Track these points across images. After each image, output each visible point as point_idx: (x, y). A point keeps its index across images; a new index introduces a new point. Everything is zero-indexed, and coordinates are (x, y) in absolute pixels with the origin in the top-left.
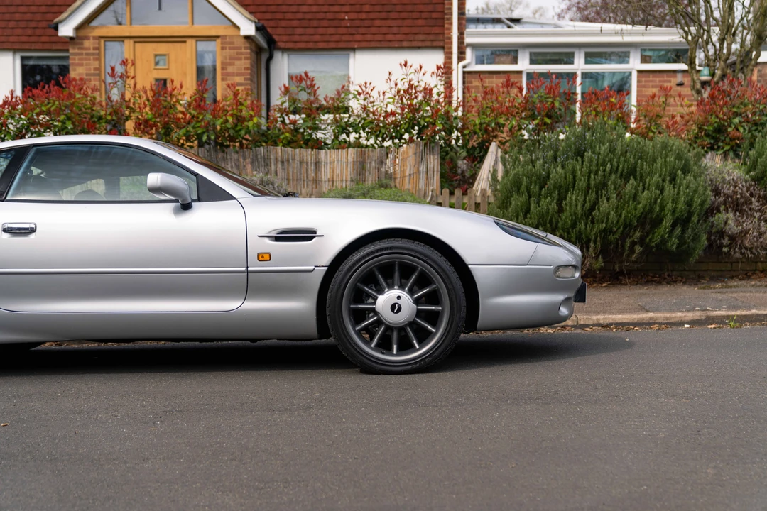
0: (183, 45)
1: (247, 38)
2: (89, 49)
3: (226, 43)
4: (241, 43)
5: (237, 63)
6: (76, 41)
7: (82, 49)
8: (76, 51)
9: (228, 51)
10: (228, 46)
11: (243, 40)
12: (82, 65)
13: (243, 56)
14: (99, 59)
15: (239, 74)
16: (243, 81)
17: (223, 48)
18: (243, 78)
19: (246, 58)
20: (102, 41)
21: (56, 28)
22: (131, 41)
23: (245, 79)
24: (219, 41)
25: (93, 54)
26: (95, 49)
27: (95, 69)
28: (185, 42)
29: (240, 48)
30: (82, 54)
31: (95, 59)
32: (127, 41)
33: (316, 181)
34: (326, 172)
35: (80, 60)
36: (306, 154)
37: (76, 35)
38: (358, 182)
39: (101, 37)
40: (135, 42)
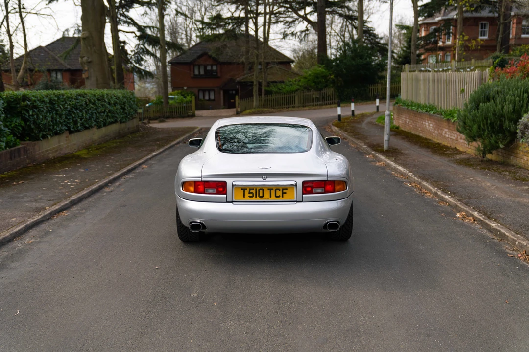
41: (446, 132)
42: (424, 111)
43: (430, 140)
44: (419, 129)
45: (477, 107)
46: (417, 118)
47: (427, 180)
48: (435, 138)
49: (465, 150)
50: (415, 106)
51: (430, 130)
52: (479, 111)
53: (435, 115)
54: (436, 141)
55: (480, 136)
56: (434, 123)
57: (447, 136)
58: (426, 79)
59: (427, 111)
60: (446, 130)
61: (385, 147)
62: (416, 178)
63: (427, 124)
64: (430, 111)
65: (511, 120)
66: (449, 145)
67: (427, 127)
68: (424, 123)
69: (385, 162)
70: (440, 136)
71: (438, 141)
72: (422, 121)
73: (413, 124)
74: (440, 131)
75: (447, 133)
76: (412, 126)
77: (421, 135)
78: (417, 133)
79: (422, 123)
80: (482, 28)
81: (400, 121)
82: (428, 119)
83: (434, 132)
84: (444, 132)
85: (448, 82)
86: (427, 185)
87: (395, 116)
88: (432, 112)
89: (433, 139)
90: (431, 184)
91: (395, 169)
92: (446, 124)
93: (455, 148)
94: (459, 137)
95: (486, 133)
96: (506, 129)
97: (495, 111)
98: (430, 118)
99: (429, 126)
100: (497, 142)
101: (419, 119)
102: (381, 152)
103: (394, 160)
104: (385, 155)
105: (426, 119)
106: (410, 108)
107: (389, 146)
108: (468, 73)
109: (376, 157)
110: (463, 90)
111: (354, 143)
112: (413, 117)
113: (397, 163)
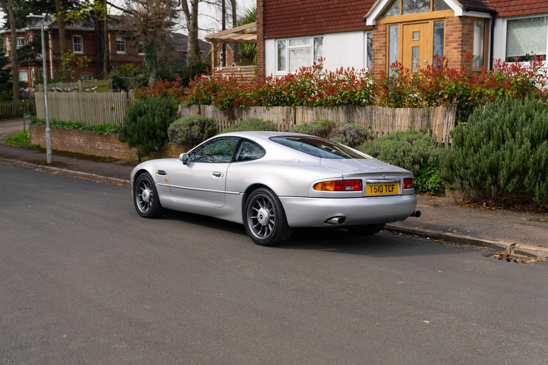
0: (427, 24)
1: (460, 17)
2: (380, 31)
3: (448, 22)
4: (457, 21)
5: (454, 34)
6: (376, 27)
7: (378, 31)
9: (449, 26)
10: (449, 23)
11: (458, 19)
12: (377, 41)
13: (458, 30)
14: (386, 37)
15: (454, 42)
16: (457, 46)
17: (447, 25)
18: (457, 43)
19: (459, 31)
20: (388, 26)
21: (365, 20)
22: (402, 24)
23: (458, 45)
24: (445, 20)
25: (383, 34)
26: (384, 31)
27: (384, 43)
28: (428, 22)
29: (456, 24)
30: (378, 35)
31: (384, 37)
32: (399, 24)
33: (393, 126)
34: (398, 121)
35: (377, 38)
36: (388, 110)
37: (375, 24)
38: (411, 128)
39: (387, 24)
40: (403, 25)
41: (99, 145)
42: (72, 128)
43: (82, 153)
44: (67, 145)
45: (135, 120)
46: (63, 135)
47: (111, 176)
48: (86, 152)
49: (120, 158)
50: (59, 124)
51: (81, 145)
52: (137, 123)
53: (85, 130)
54: (88, 153)
55: (139, 143)
56: (84, 138)
57: (101, 148)
58: (69, 99)
59: (74, 128)
60: (99, 143)
61: (49, 160)
62: (101, 177)
63: (76, 139)
64: (78, 128)
65: (161, 129)
66: (103, 156)
68: (72, 138)
69: (60, 171)
70: (93, 149)
71: (91, 154)
72: (71, 137)
73: (59, 141)
74: (92, 144)
75: (101, 145)
76: (57, 143)
77: (70, 150)
78: (65, 149)
79: (71, 139)
80: (75, 42)
81: (41, 140)
82: (78, 135)
83: (85, 146)
84: (97, 145)
85: (94, 101)
86: (114, 179)
87: (33, 135)
88: (81, 128)
89: (85, 152)
90: (116, 177)
91: (74, 174)
92: (99, 137)
93: (110, 157)
94: (113, 147)
95: (145, 139)
96: (158, 135)
97: (148, 123)
98: (80, 134)
99: (79, 141)
100: (153, 146)
101: (66, 135)
102: (47, 165)
103: (68, 169)
104: (54, 166)
105: (75, 135)
106: (53, 126)
107: (52, 160)
108: (115, 93)
109: (47, 169)
110: (113, 108)
111: (7, 162)
112: (58, 134)
113: (73, 170)
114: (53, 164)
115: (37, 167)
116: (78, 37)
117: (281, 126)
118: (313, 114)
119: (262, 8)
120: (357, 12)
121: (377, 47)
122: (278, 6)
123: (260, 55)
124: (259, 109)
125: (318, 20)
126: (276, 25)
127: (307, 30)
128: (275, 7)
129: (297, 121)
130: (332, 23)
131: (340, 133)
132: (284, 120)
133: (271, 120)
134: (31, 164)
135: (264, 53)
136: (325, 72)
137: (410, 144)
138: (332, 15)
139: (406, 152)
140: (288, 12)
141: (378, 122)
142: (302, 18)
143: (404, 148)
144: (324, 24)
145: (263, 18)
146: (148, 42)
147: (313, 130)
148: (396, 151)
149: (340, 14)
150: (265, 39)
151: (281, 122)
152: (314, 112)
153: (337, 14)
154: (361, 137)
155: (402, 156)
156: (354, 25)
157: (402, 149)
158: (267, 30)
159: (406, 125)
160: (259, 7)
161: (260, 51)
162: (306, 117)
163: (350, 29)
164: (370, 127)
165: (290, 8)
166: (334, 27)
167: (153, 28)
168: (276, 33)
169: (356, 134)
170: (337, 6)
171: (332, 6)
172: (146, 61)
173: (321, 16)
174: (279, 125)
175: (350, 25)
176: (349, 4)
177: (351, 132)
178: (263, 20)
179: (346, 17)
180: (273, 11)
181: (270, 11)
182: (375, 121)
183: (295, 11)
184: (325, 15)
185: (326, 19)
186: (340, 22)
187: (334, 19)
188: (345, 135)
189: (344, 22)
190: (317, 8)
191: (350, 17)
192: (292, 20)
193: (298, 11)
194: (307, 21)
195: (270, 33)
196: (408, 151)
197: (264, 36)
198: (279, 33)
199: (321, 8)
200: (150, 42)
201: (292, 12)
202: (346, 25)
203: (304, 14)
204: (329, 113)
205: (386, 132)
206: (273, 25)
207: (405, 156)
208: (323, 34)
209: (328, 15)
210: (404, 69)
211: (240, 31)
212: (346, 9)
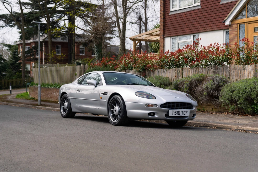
2: (234, 28)
6: (231, 26)
7: (233, 28)
8: (231, 29)
12: (232, 34)
14: (237, 31)
21: (225, 22)
25: (236, 30)
26: (236, 28)
27: (236, 35)
30: (232, 30)
31: (236, 31)
32: (246, 24)
33: (243, 76)
34: (247, 72)
35: (232, 32)
36: (240, 67)
37: (230, 24)
38: (255, 76)
39: (238, 23)
40: (248, 24)
44: (50, 97)
46: (47, 91)
50: (45, 85)
51: (57, 96)
58: (52, 71)
59: (54, 87)
63: (55, 93)
67: (55, 95)
68: (52, 93)
69: (45, 108)
73: (45, 95)
76: (44, 96)
77: (51, 100)
78: (48, 100)
81: (35, 95)
82: (56, 91)
87: (31, 92)
88: (58, 87)
91: (53, 109)
101: (49, 91)
102: (38, 105)
103: (49, 107)
104: (41, 106)
105: (54, 91)
106: (42, 86)
107: (40, 103)
108: (77, 66)
109: (37, 107)
110: (76, 74)
111: (16, 105)
112: (45, 91)
113: (52, 107)
114: (41, 105)
115: (32, 107)
116: (59, 46)
117: (174, 80)
118: (193, 71)
119: (163, 19)
120: (219, 19)
121: (232, 37)
122: (172, 18)
123: (161, 47)
124: (160, 70)
125: (196, 25)
126: (171, 29)
127: (189, 31)
128: (170, 18)
129: (183, 76)
130: (204, 26)
131: (210, 80)
132: (176, 76)
133: (168, 77)
134: (29, 105)
135: (164, 45)
136: (201, 47)
137: (254, 84)
138: (204, 21)
139: (252, 89)
140: (178, 21)
141: (233, 74)
142: (186, 24)
143: (251, 86)
144: (199, 27)
145: (164, 25)
146: (97, 43)
147: (194, 79)
148: (246, 88)
149: (209, 21)
150: (164, 38)
151: (174, 77)
152: (194, 70)
153: (207, 21)
154: (223, 82)
155: (250, 91)
156: (218, 26)
157: (250, 87)
158: (166, 32)
159: (252, 75)
160: (161, 19)
161: (161, 44)
162: (189, 73)
163: (216, 29)
164: (229, 78)
165: (179, 19)
166: (205, 28)
167: (100, 35)
168: (171, 33)
169: (220, 80)
170: (207, 16)
171: (205, 17)
172: (96, 53)
173: (197, 23)
174: (172, 79)
175: (215, 27)
176: (214, 15)
177: (217, 79)
178: (164, 27)
179: (213, 22)
180: (169, 21)
181: (167, 21)
182: (232, 74)
183: (182, 21)
184: (200, 22)
185: (201, 24)
186: (209, 25)
187: (205, 24)
188: (213, 80)
189: (211, 25)
190: (195, 18)
191: (215, 22)
192: (180, 25)
193: (184, 20)
194: (190, 26)
195: (167, 34)
196: (254, 88)
197: (164, 36)
198: (173, 33)
199: (198, 18)
200: (98, 43)
201: (180, 21)
202: (213, 27)
203: (187, 22)
204: (203, 71)
205: (239, 80)
206: (169, 29)
207: (252, 91)
208: (199, 33)
209: (202, 22)
210: (250, 42)
211: (150, 34)
212: (213, 18)
